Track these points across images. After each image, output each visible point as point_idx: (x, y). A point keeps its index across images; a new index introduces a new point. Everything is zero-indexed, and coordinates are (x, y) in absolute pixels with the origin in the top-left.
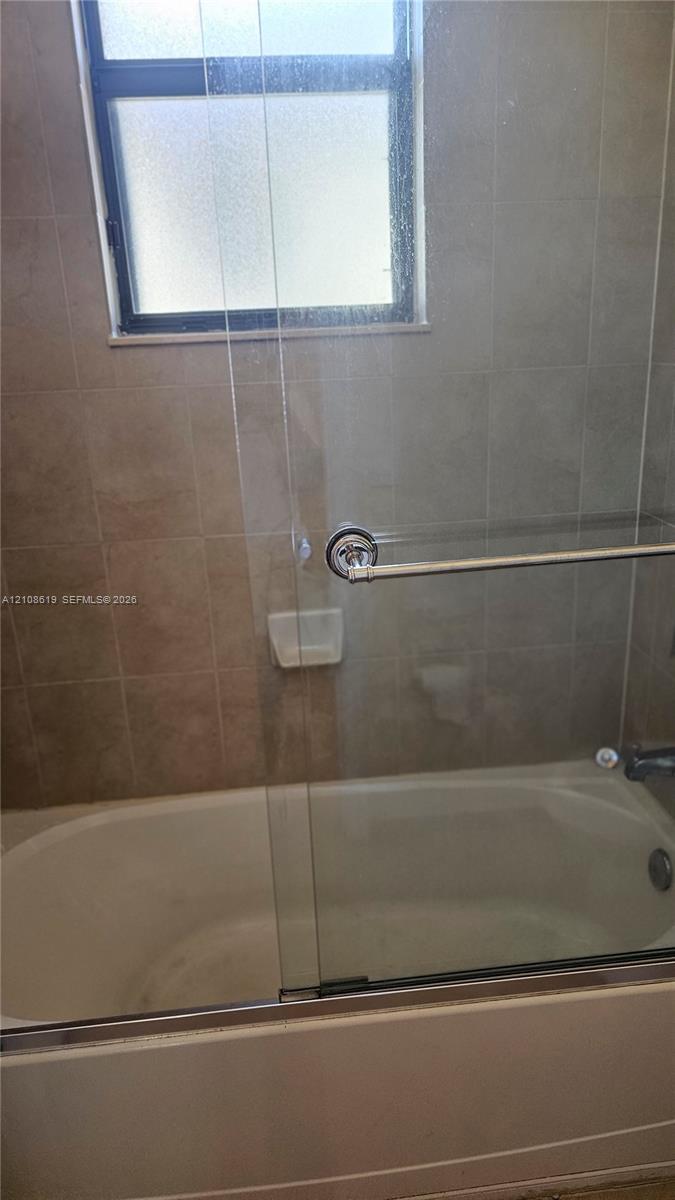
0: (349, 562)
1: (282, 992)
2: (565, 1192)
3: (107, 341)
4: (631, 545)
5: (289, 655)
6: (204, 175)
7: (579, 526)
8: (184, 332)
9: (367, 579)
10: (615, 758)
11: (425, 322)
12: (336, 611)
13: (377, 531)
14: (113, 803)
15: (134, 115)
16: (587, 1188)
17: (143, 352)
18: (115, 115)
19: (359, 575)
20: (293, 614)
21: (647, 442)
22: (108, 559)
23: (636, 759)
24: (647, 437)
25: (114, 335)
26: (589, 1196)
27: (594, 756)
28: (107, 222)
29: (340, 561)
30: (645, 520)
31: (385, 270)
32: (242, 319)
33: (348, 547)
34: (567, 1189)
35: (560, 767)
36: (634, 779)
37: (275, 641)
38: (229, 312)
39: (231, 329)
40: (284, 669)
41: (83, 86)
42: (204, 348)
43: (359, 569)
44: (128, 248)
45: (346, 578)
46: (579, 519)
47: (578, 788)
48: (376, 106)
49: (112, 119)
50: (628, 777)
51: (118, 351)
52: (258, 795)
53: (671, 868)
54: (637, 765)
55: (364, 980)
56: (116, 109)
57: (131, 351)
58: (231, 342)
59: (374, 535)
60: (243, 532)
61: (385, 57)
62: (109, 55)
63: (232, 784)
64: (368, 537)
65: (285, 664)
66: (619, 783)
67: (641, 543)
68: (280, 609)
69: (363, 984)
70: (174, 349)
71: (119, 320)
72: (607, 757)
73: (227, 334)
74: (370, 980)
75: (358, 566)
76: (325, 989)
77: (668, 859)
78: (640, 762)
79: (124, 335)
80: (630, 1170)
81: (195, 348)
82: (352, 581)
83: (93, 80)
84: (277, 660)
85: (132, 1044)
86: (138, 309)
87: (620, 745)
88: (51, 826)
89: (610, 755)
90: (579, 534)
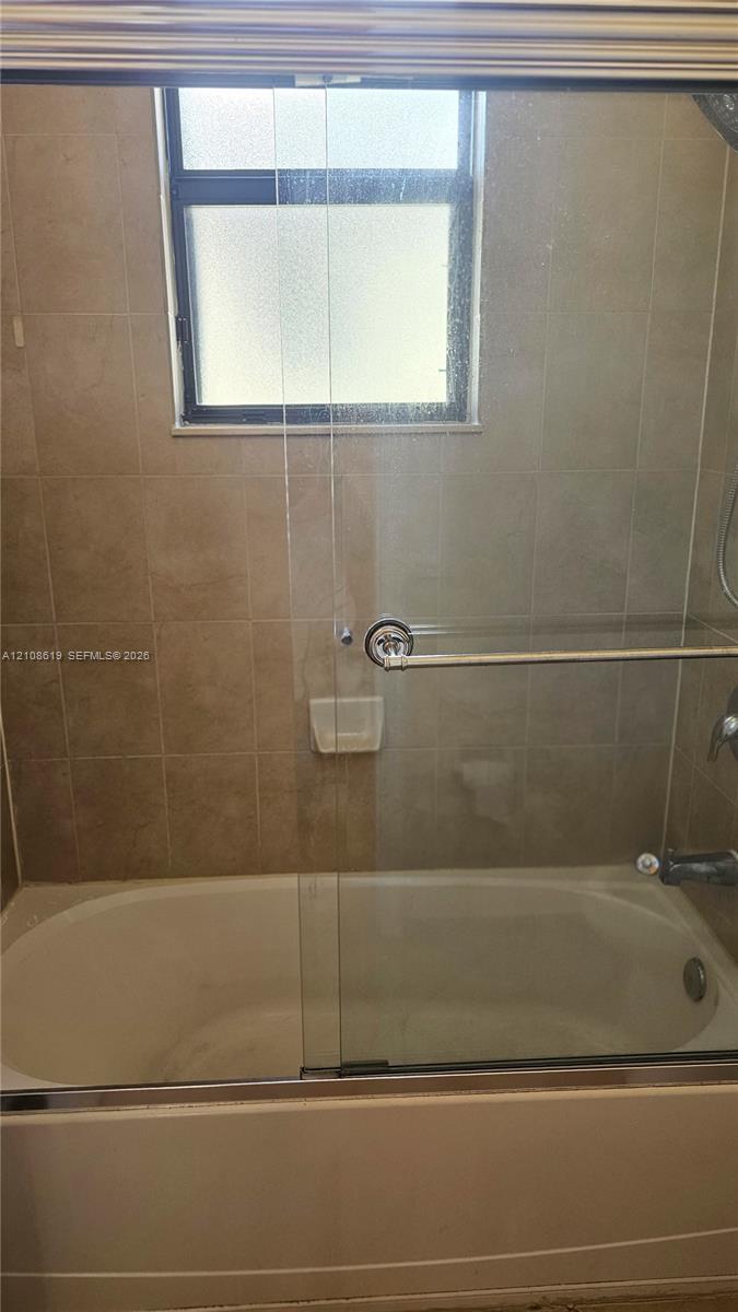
0: (386, 650)
1: (303, 1070)
2: (581, 1302)
3: (170, 432)
4: (679, 647)
5: (329, 740)
6: (271, 277)
7: (624, 628)
8: (244, 423)
9: (401, 668)
10: (657, 865)
11: (476, 423)
12: (378, 699)
13: (414, 623)
14: (145, 882)
15: (207, 220)
16: (603, 1300)
17: (203, 443)
18: (190, 220)
19: (393, 664)
20: (333, 700)
21: (694, 545)
22: (159, 637)
23: (671, 863)
24: (695, 541)
25: (177, 426)
26: (603, 1308)
27: (635, 862)
28: (177, 318)
29: (379, 649)
30: (692, 624)
31: (441, 371)
32: (298, 414)
33: (386, 637)
34: (582, 1299)
35: (601, 870)
36: (668, 883)
37: (315, 726)
38: (287, 406)
39: (288, 423)
40: (321, 755)
41: (162, 197)
42: (260, 440)
43: (394, 658)
44: (196, 342)
45: (382, 665)
46: (625, 619)
47: (616, 893)
48: (437, 219)
49: (188, 225)
50: (663, 881)
51: (180, 441)
52: (289, 882)
53: (705, 979)
54: (671, 869)
55: (385, 1064)
56: (191, 215)
57: (194, 441)
58: (288, 435)
59: (411, 627)
60: (289, 617)
61: (450, 171)
62: (187, 166)
63: (265, 869)
64: (405, 629)
65: (323, 750)
66: (655, 888)
67: (686, 646)
68: (322, 695)
69: (383, 1067)
70: (234, 440)
71: (182, 410)
72: (648, 863)
73: (284, 428)
74: (390, 1064)
75: (393, 655)
76: (345, 1070)
77: (703, 968)
78: (676, 866)
79: (185, 425)
80: (648, 1284)
81: (253, 440)
82: (386, 669)
83: (171, 189)
84: (316, 745)
85: (154, 1111)
86: (200, 401)
87: (662, 852)
88: (84, 900)
89: (650, 861)
90: (624, 633)
